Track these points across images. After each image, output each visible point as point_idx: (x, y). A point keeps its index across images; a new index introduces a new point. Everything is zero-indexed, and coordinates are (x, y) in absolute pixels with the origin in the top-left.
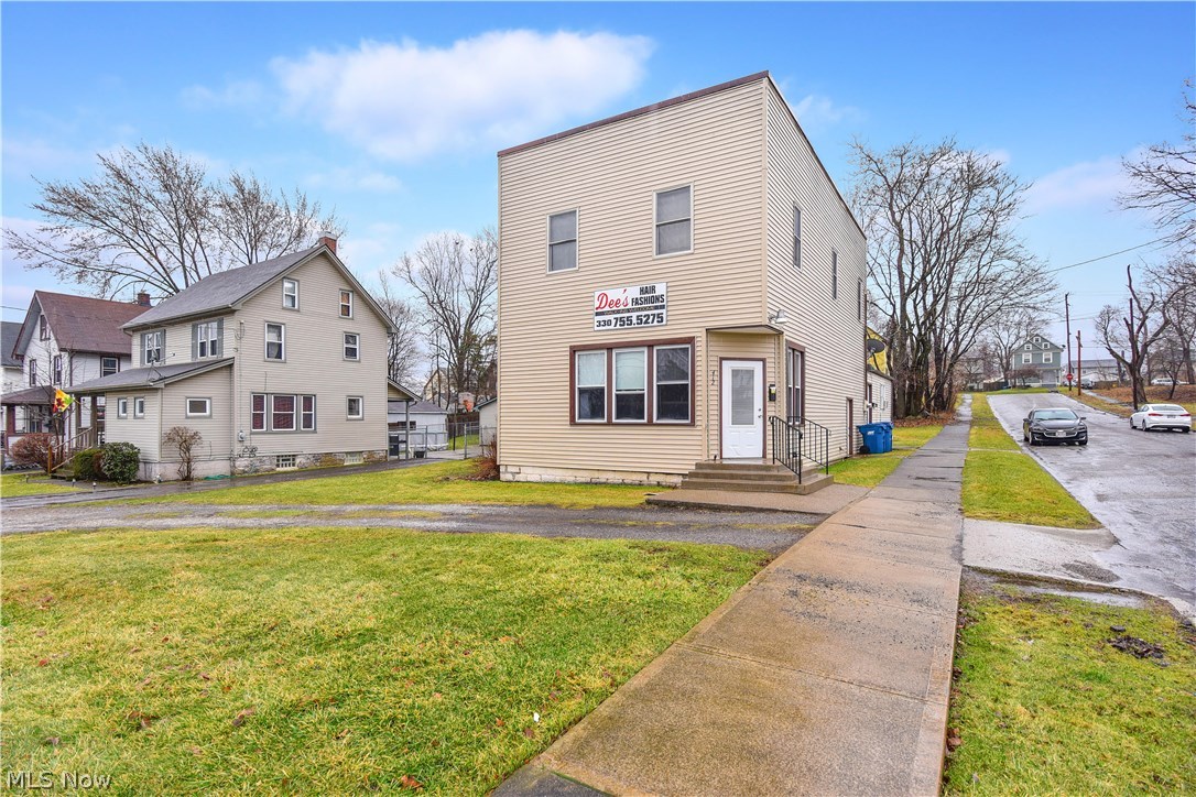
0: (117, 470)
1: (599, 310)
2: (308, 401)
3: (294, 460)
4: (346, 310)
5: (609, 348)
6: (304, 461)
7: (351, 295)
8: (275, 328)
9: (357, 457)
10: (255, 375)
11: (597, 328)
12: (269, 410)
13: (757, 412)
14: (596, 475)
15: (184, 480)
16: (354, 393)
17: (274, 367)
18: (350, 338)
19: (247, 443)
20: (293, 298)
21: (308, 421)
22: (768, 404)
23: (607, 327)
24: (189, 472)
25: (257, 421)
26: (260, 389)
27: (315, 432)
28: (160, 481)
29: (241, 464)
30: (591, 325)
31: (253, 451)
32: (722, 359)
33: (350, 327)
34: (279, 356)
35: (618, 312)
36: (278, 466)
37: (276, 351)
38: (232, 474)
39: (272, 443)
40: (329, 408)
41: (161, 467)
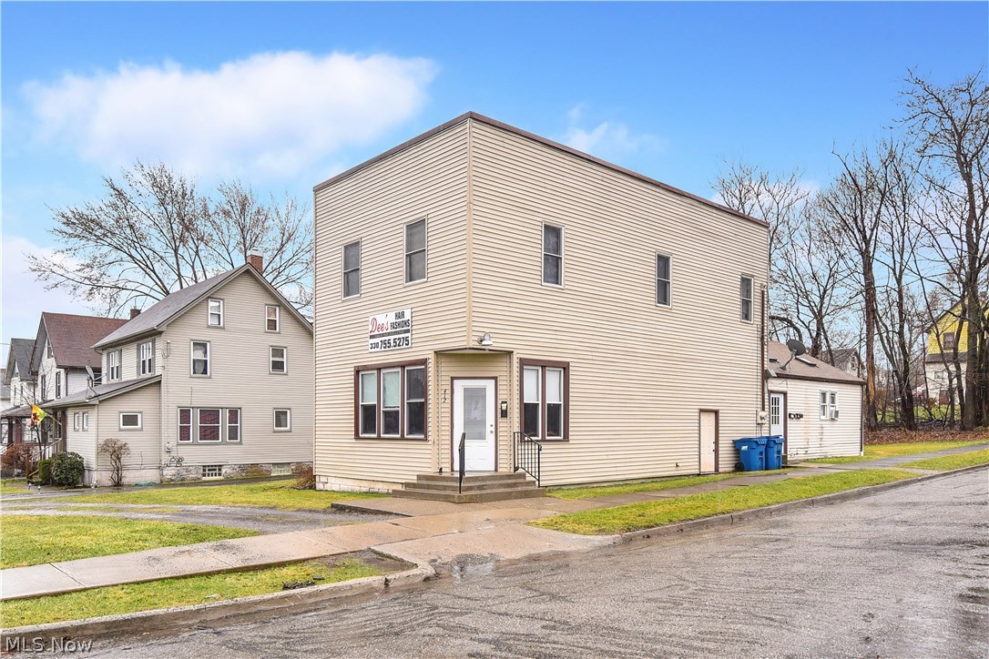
0: (63, 476)
1: (372, 334)
2: (234, 414)
3: (220, 470)
4: (272, 324)
5: (379, 369)
6: (229, 471)
7: (277, 309)
8: (201, 345)
9: (286, 468)
10: (182, 389)
11: (371, 350)
12: (195, 423)
13: (489, 428)
14: (372, 485)
15: (115, 486)
16: (282, 405)
17: (200, 383)
18: (278, 352)
19: (173, 454)
20: (219, 315)
21: (234, 434)
22: (499, 420)
23: (376, 350)
24: (120, 479)
25: (184, 434)
26: (186, 403)
27: (241, 443)
28: (96, 487)
29: (169, 473)
30: (366, 348)
31: (180, 460)
32: (453, 379)
33: (275, 340)
34: (205, 372)
35: (383, 335)
36: (204, 475)
37: (201, 368)
38: (162, 482)
39: (198, 454)
40: (255, 421)
41: (99, 474)
